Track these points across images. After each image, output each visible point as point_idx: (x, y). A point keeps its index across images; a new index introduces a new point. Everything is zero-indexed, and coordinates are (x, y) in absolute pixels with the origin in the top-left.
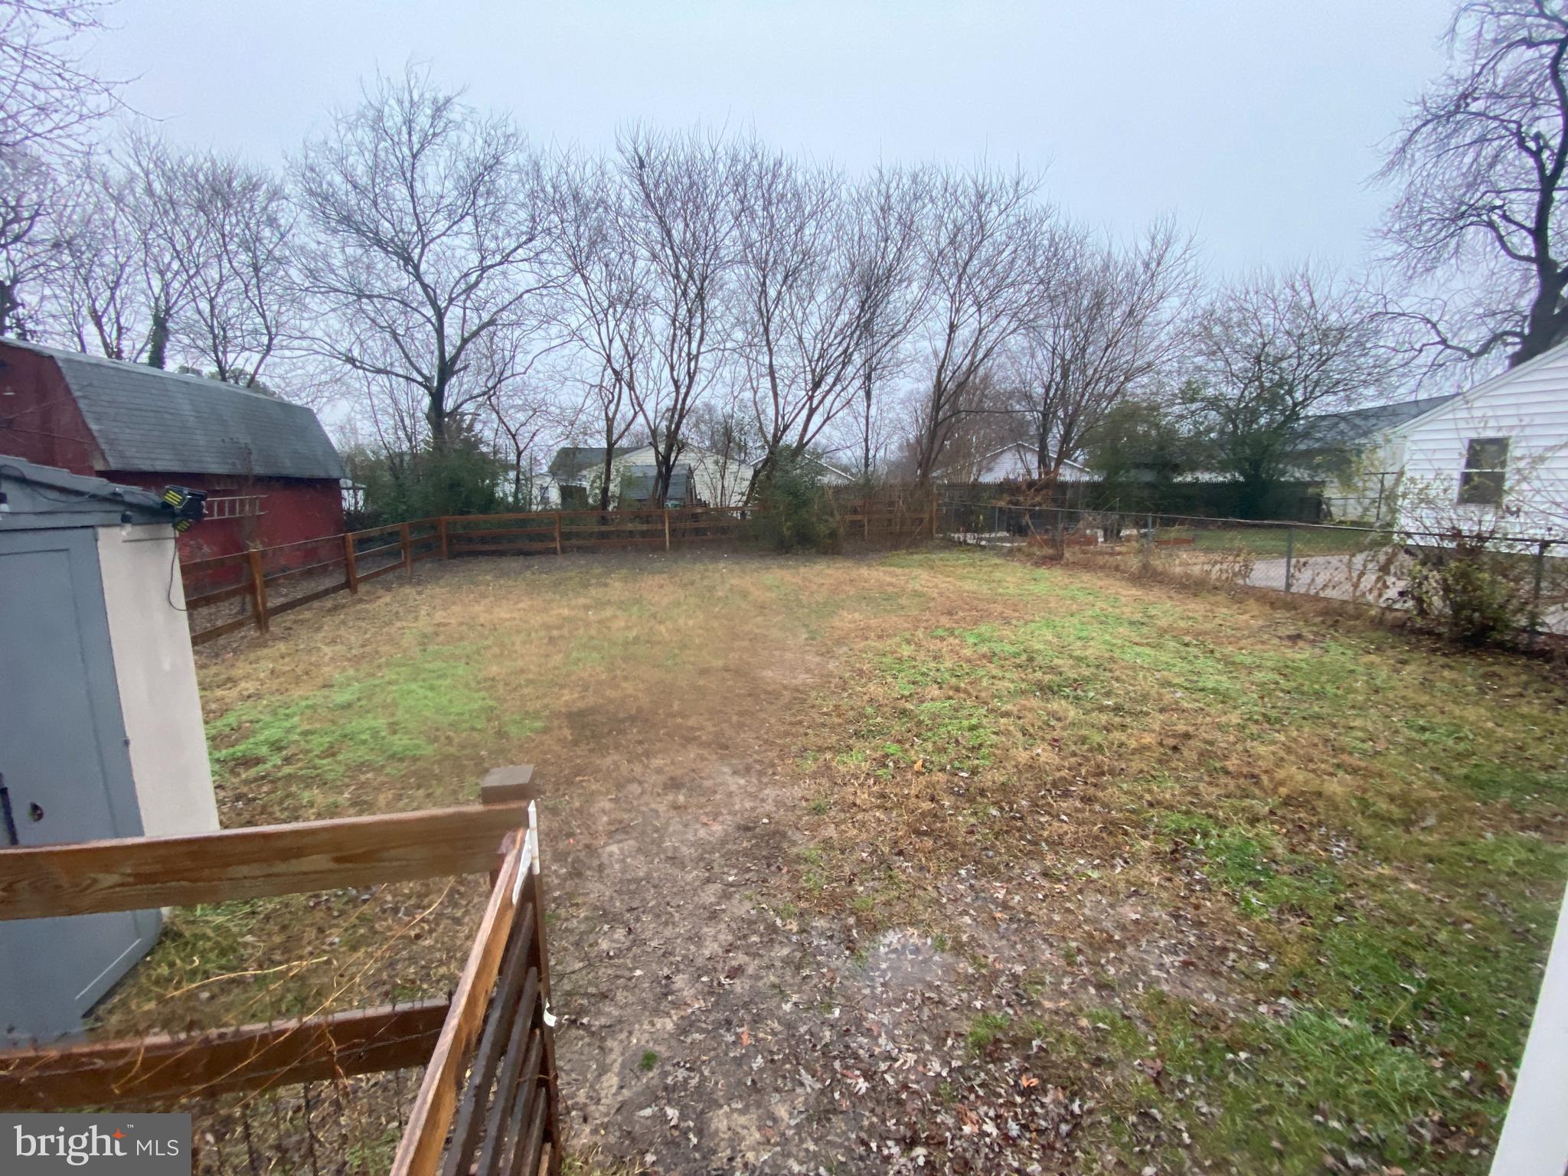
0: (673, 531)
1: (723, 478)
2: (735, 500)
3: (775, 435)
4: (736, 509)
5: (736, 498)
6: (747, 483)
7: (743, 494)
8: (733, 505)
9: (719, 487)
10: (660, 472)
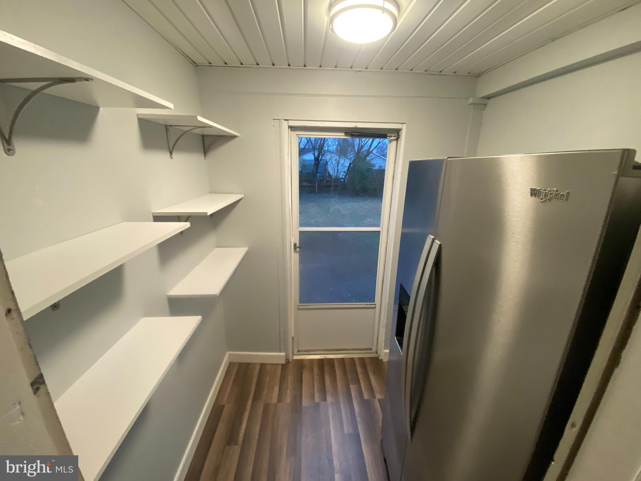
0: (318, 186)
1: (338, 166)
2: (342, 175)
3: (358, 149)
4: (342, 178)
5: (342, 173)
6: (346, 168)
7: (345, 172)
8: (341, 177)
9: (336, 170)
10: (315, 164)
